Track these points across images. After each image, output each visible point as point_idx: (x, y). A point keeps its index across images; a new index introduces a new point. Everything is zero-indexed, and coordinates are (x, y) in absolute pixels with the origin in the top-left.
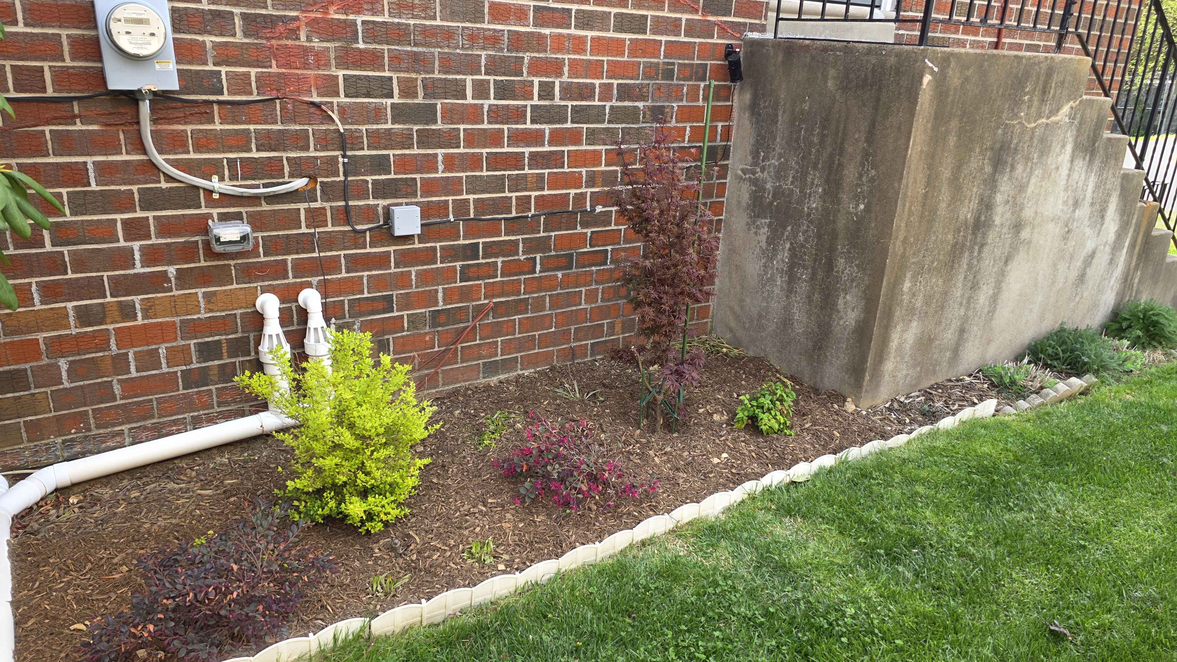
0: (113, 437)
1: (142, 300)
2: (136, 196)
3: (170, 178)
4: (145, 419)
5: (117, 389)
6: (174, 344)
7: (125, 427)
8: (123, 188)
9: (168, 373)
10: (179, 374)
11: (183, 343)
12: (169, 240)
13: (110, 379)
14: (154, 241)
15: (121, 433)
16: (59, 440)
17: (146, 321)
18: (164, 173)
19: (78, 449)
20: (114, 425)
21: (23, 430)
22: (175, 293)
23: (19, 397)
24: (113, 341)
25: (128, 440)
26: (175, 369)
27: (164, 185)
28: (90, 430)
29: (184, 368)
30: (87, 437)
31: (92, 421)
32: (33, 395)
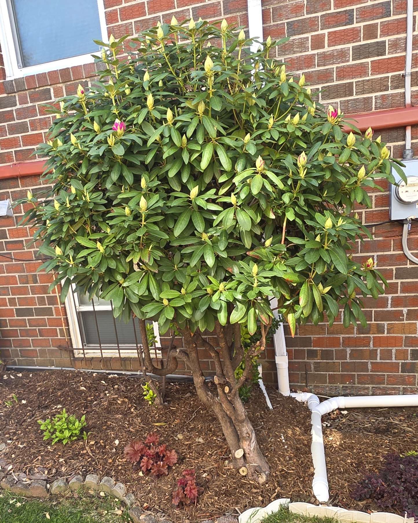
0: (364, 389)
1: (388, 324)
2: (394, 272)
3: (412, 262)
4: (380, 384)
5: (370, 366)
6: (400, 348)
7: (370, 386)
8: (388, 268)
9: (395, 363)
10: (400, 364)
11: (405, 348)
12: (407, 295)
13: (367, 361)
14: (399, 294)
15: (368, 388)
16: (341, 386)
17: (388, 335)
18: (410, 260)
19: (348, 392)
20: (365, 384)
21: (328, 378)
22: (405, 322)
23: (329, 362)
24: (371, 343)
25: (371, 393)
26: (399, 361)
27: (409, 266)
28: (354, 384)
29: (403, 361)
30: (352, 387)
31: (356, 380)
32: (334, 362)
